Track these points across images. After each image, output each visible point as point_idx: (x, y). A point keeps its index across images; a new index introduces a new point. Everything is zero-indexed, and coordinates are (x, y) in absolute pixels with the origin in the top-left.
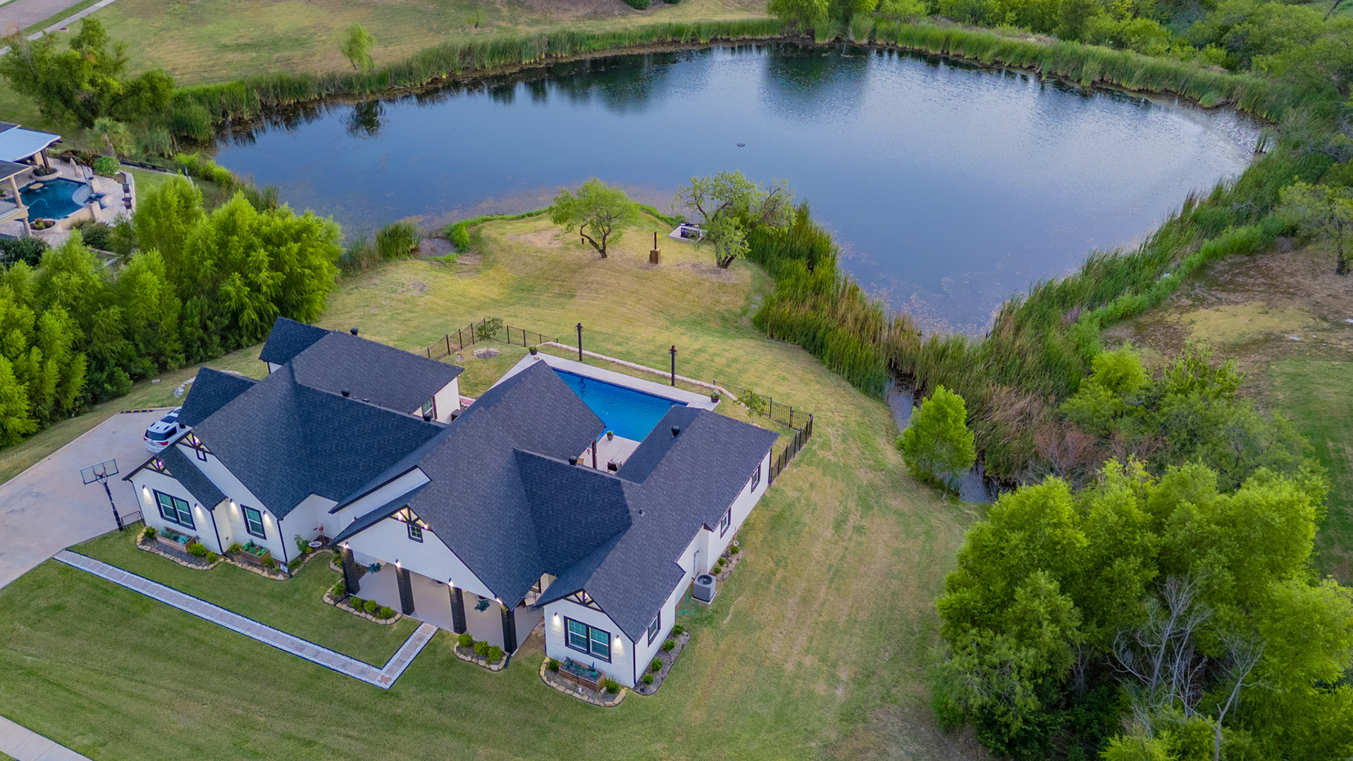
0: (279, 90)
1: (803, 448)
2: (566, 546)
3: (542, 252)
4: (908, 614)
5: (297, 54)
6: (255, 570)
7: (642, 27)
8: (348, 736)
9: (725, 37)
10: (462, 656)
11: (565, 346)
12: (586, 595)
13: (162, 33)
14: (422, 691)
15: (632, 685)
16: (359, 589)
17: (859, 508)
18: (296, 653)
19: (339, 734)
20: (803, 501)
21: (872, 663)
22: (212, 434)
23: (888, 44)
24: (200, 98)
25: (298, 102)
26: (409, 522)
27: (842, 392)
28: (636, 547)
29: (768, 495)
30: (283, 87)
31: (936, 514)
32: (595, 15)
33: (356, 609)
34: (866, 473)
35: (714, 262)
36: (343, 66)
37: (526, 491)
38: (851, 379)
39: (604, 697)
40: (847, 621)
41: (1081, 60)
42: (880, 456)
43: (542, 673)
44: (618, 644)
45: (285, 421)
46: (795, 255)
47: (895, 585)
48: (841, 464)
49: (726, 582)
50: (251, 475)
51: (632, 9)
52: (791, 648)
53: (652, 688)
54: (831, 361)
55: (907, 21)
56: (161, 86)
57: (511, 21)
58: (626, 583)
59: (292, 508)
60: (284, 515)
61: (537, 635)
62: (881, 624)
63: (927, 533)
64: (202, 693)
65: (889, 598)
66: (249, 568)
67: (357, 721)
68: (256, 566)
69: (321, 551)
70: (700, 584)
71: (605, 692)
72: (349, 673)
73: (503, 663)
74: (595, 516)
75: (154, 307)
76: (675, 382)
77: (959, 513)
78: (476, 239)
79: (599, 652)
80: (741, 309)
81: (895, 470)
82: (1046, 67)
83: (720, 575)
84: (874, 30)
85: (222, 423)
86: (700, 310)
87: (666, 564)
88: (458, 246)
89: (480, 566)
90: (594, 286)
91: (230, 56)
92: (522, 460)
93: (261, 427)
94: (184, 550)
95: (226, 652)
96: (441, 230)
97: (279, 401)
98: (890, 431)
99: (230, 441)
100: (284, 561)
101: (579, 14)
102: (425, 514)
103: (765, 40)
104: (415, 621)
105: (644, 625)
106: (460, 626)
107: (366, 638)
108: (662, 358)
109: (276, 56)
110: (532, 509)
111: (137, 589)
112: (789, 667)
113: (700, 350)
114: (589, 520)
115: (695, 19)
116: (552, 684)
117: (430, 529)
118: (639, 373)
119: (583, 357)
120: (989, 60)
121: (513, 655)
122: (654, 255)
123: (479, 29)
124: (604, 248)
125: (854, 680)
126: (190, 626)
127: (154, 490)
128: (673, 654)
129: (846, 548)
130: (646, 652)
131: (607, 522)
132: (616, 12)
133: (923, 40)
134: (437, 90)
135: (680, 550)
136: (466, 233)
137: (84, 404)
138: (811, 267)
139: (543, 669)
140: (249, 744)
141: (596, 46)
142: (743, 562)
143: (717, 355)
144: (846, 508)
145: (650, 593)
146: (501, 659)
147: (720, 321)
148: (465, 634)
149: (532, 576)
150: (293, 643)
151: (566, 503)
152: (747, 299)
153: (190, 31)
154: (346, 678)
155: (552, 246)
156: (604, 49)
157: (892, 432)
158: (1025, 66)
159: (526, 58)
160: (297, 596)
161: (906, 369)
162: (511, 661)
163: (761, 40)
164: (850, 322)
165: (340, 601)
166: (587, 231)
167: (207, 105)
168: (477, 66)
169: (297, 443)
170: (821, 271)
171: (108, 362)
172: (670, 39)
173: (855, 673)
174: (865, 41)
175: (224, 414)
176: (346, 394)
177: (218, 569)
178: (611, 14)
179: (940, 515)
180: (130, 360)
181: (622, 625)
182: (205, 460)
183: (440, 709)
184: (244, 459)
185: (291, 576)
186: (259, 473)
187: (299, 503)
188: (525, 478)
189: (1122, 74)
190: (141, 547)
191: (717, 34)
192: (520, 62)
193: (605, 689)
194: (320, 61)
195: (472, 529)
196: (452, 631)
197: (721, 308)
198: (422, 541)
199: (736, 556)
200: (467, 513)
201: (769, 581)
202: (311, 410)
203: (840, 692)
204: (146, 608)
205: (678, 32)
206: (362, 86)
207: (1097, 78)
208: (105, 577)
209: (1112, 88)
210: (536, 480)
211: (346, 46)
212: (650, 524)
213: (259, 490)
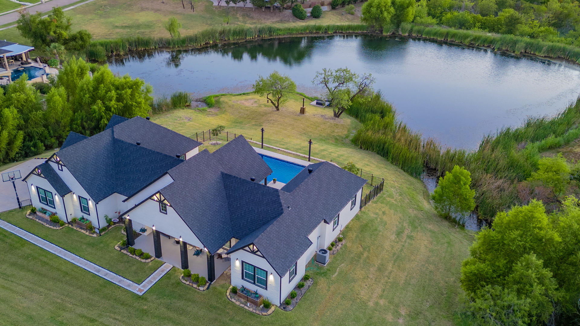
0: (137, 43)
1: (378, 195)
2: (245, 223)
3: (248, 108)
4: (439, 283)
5: (147, 30)
6: (83, 231)
7: (302, 26)
8: (115, 319)
9: (340, 31)
10: (184, 282)
11: (255, 142)
12: (255, 247)
13: (91, 21)
14: (160, 298)
15: (279, 305)
16: (134, 244)
17: (410, 227)
18: (95, 273)
19: (111, 317)
20: (379, 220)
21: (419, 308)
22: (66, 156)
23: (418, 36)
24: (102, 45)
25: (145, 49)
26: (160, 202)
27: (399, 173)
28: (285, 225)
29: (359, 214)
30: (139, 42)
31: (452, 234)
32: (281, 21)
33: (131, 253)
34: (413, 211)
35: (333, 114)
36: (167, 35)
37: (226, 194)
38: (403, 168)
39: (262, 310)
40: (404, 283)
41: (515, 43)
42: (420, 204)
43: (228, 294)
44: (271, 278)
45: (106, 155)
46: (374, 112)
47: (431, 267)
48: (399, 205)
49: (335, 255)
50: (84, 179)
51: (298, 19)
52: (372, 294)
53: (290, 307)
54: (392, 159)
55: (427, 26)
56: (85, 37)
57: (243, 22)
58: (278, 244)
59: (104, 198)
60: (99, 202)
61: (227, 274)
62: (424, 287)
63: (448, 243)
64: (41, 290)
65: (428, 274)
66: (80, 230)
67: (122, 311)
68: (83, 229)
69: (118, 224)
70: (321, 253)
71: (263, 308)
72: (122, 286)
73: (206, 287)
74: (263, 208)
75: (59, 113)
76: (310, 160)
77: (466, 234)
78: (218, 102)
79: (260, 283)
80: (345, 135)
81: (429, 211)
82: (497, 46)
83: (331, 252)
84: (412, 29)
85: (73, 152)
86: (324, 135)
87: (302, 237)
88: (209, 105)
89: (197, 229)
90: (272, 122)
91: (118, 30)
92: (225, 177)
93: (93, 156)
94: (49, 219)
95: (59, 270)
96: (201, 98)
97: (104, 146)
98: (425, 194)
99: (76, 161)
100: (98, 228)
101: (274, 21)
102: (169, 197)
103: (359, 33)
104: (161, 262)
105: (287, 268)
106: (185, 265)
107: (134, 268)
108: (304, 152)
109: (138, 31)
110: (228, 203)
111: (21, 236)
112: (371, 304)
113: (324, 150)
114: (260, 210)
115: (328, 24)
116: (233, 300)
117: (171, 206)
118: (292, 155)
119: (264, 147)
120: (468, 42)
121: (212, 283)
122: (302, 109)
123: (228, 25)
124: (278, 105)
125: (409, 315)
126: (43, 255)
127: (36, 186)
128: (303, 290)
129: (403, 246)
130: (288, 287)
131: (270, 211)
132: (291, 21)
133: (435, 34)
134: (207, 47)
135: (310, 231)
136: (213, 100)
137: (20, 156)
138: (383, 117)
139: (228, 292)
140: (59, 318)
141: (281, 33)
142: (345, 246)
143: (332, 152)
144: (403, 226)
145: (291, 251)
146: (205, 285)
147: (334, 140)
148: (188, 269)
149: (226, 238)
150: (94, 268)
151: (247, 200)
152: (348, 131)
153: (103, 20)
154: (120, 288)
155: (253, 105)
156: (284, 35)
157: (426, 195)
158: (486, 45)
159: (248, 36)
160: (102, 245)
161: (433, 166)
162: (211, 286)
163: (357, 33)
164: (403, 141)
165: (123, 249)
166: (270, 96)
167: (105, 47)
168: (226, 39)
169: (111, 167)
170: (387, 119)
171: (35, 138)
172: (314, 32)
173: (410, 312)
174: (407, 34)
175: (74, 147)
176: (138, 144)
177: (64, 229)
178: (288, 21)
179: (455, 235)
180: (46, 139)
181: (274, 266)
182: (62, 170)
183: (169, 309)
184: (82, 171)
185: (101, 235)
186: (89, 178)
187: (108, 196)
188: (226, 187)
189: (536, 49)
190: (28, 216)
191: (337, 30)
192: (246, 38)
193: (262, 305)
194: (157, 34)
195: (194, 209)
196: (180, 268)
197: (335, 134)
198: (167, 214)
199: (341, 243)
200: (192, 200)
201: (360, 257)
202: (120, 151)
203: (401, 321)
204: (23, 245)
205: (319, 28)
206: (174, 44)
207: (523, 51)
208: (6, 229)
209: (531, 55)
210: (232, 188)
211: (168, 26)
212: (293, 215)
213: (87, 187)
